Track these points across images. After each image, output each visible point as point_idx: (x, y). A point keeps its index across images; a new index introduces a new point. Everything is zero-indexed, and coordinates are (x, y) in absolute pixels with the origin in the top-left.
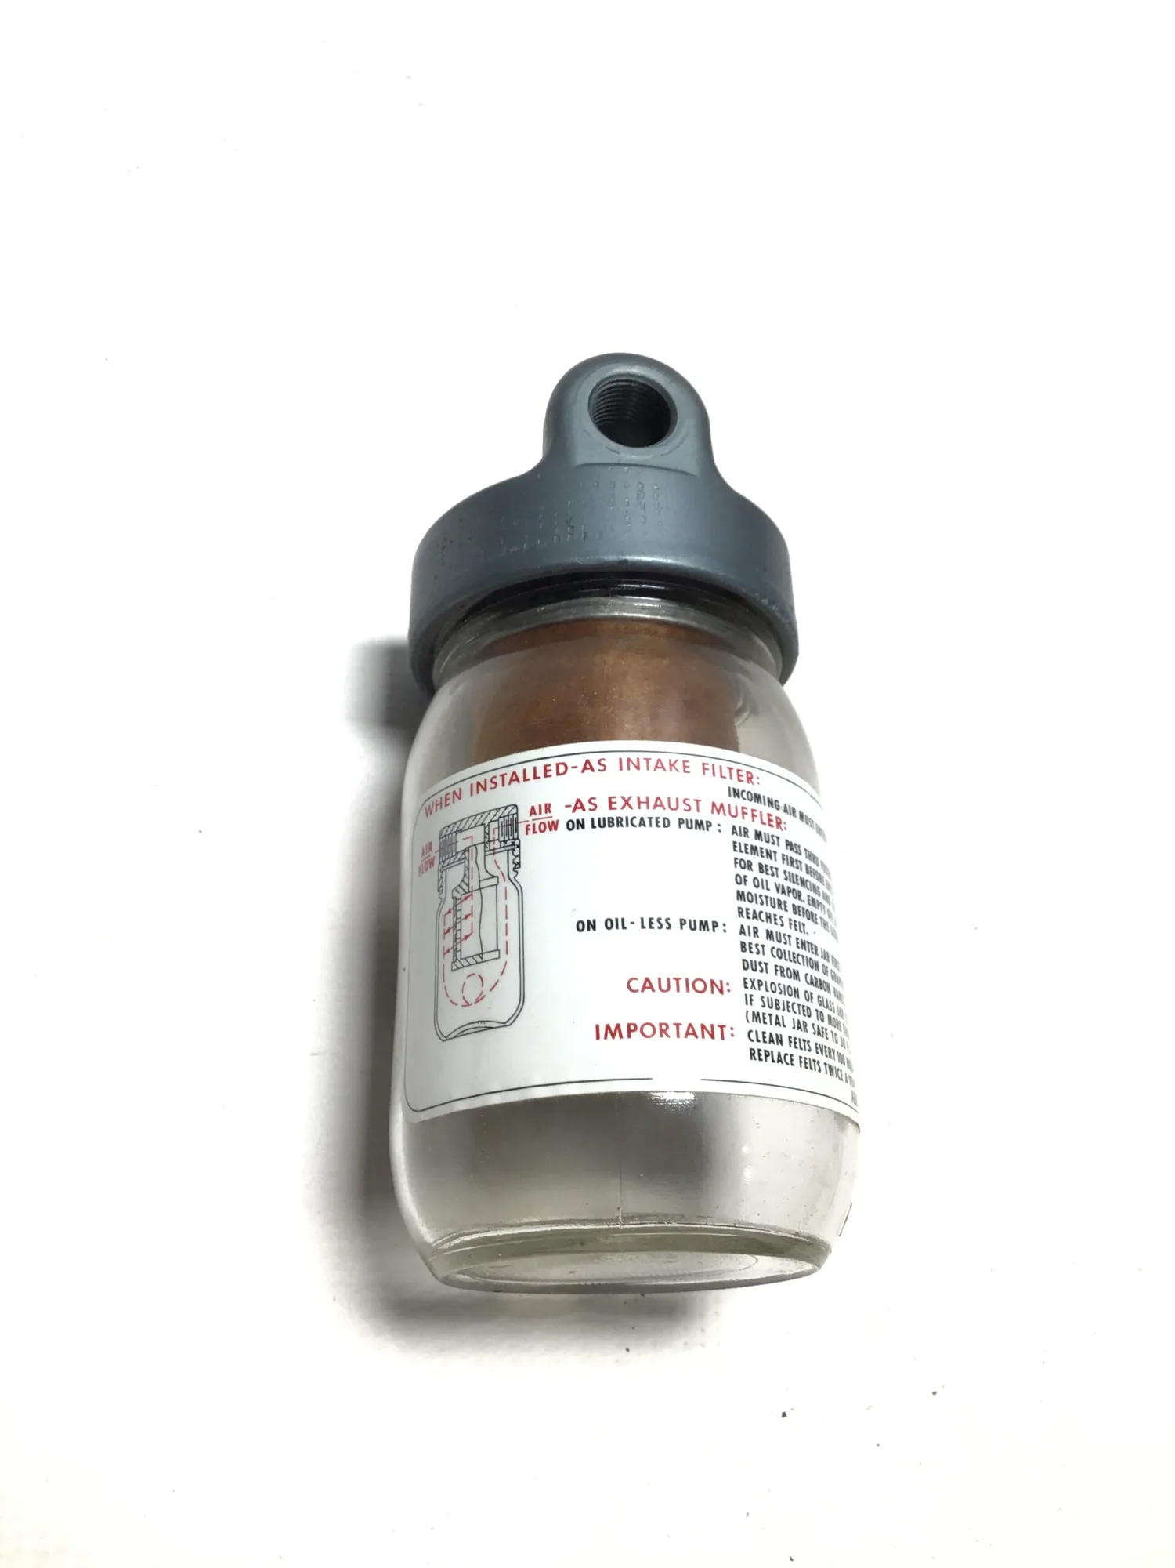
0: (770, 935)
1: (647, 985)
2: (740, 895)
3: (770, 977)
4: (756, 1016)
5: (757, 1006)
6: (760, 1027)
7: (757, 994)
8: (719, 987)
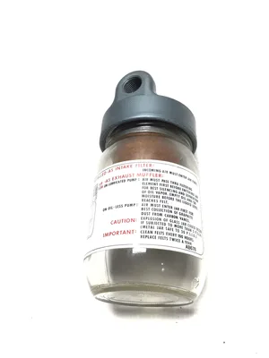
0: (152, 205)
1: (115, 222)
2: (143, 196)
3: (151, 216)
4: (144, 227)
5: (145, 224)
6: (145, 229)
7: (145, 221)
8: (133, 220)
